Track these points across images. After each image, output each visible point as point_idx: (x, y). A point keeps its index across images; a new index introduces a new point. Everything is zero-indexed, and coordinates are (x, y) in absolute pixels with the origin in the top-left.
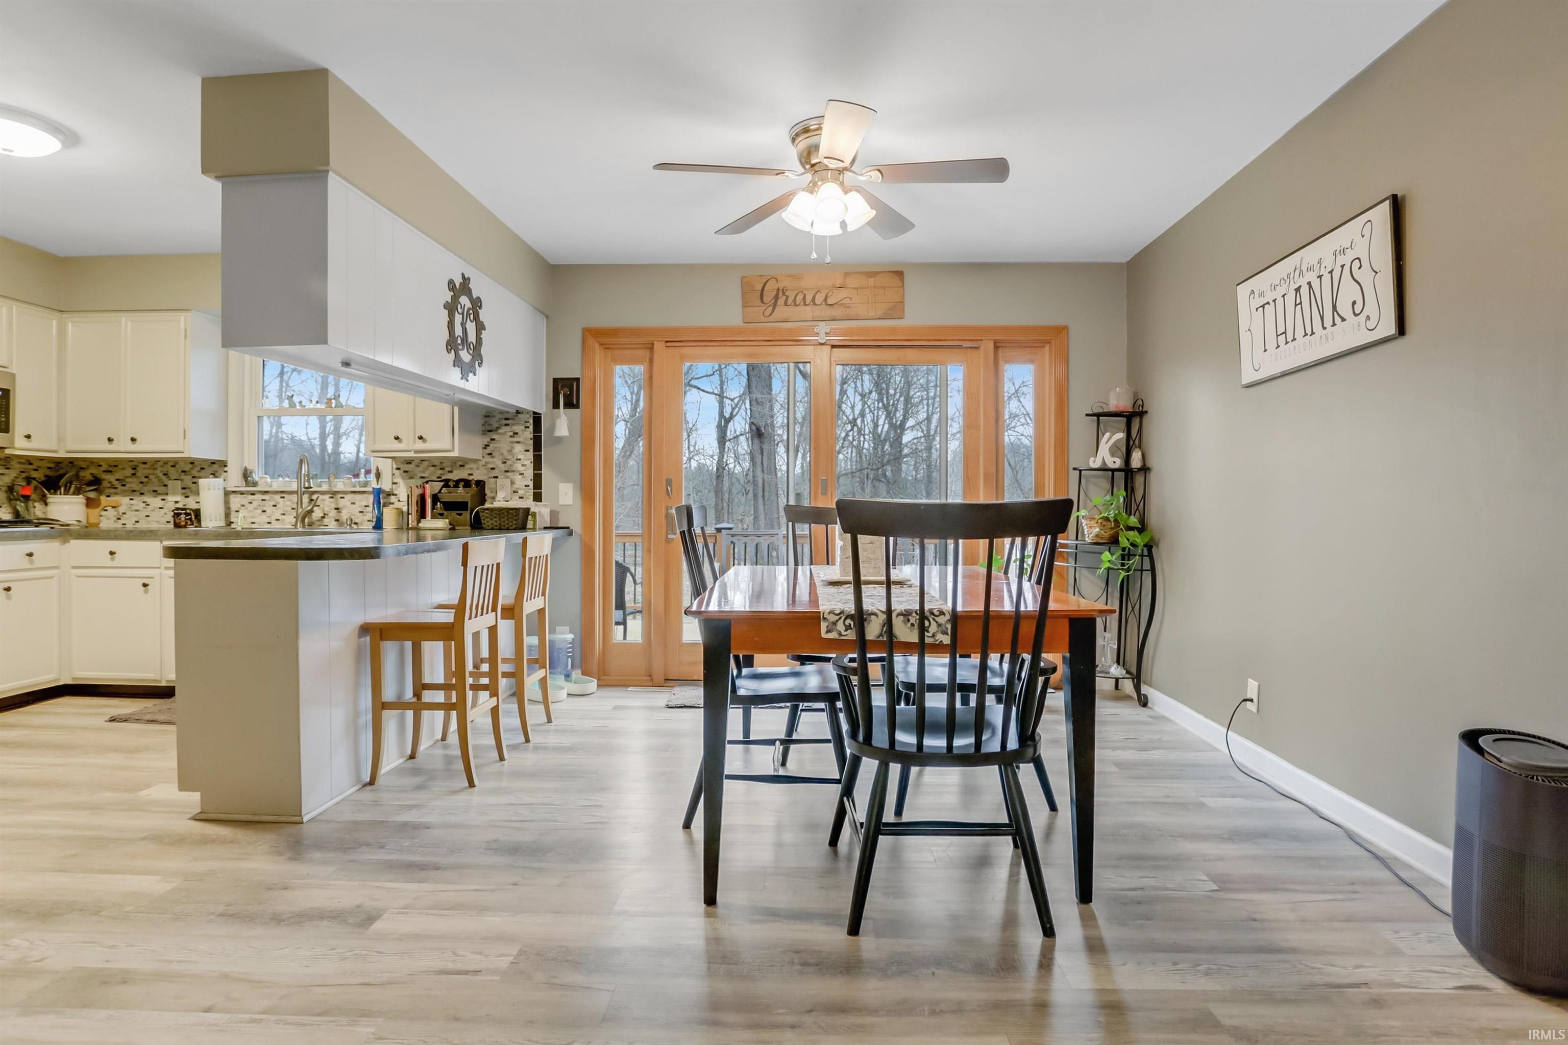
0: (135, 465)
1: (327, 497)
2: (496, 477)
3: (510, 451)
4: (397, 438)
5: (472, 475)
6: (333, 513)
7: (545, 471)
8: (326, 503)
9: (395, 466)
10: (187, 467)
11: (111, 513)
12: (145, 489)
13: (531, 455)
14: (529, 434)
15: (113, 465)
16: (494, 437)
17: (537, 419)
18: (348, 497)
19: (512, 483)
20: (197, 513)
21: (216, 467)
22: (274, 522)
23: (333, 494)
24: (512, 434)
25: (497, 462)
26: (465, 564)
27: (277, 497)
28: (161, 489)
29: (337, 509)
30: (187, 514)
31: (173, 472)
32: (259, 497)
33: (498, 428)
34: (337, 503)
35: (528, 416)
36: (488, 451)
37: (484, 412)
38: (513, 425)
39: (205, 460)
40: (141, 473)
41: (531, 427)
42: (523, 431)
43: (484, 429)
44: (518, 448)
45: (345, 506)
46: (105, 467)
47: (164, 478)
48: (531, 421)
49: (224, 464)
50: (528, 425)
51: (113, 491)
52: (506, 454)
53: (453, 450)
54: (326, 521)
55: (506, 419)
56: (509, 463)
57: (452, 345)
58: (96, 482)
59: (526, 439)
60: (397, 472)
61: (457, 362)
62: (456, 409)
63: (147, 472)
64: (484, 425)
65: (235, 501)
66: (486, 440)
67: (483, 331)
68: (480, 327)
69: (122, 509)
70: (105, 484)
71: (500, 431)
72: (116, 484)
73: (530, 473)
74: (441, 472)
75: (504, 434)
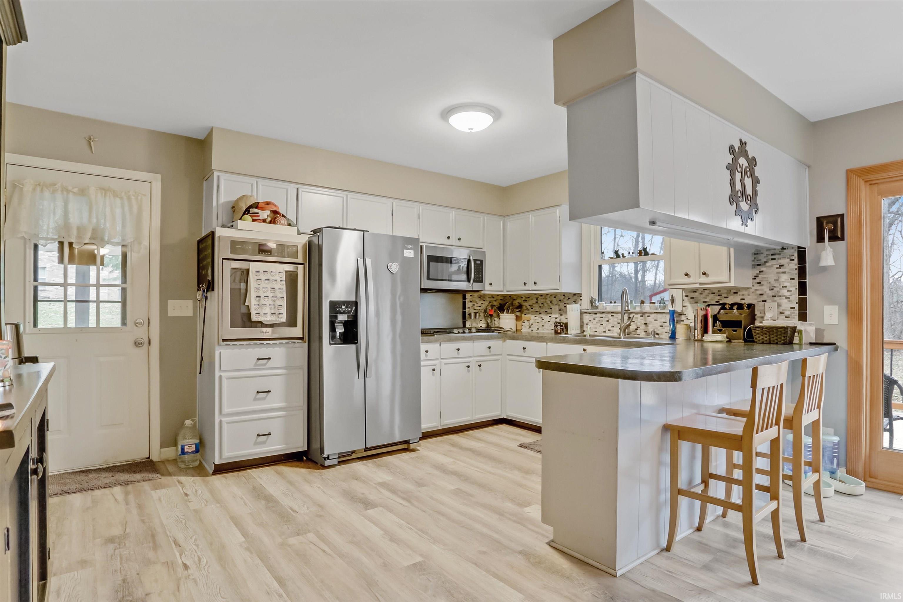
0: (538, 297)
1: (639, 316)
2: (765, 301)
3: (777, 280)
4: (687, 275)
5: (744, 299)
6: (643, 327)
7: (809, 295)
8: (639, 320)
9: (684, 295)
10: (562, 298)
11: (527, 324)
12: (542, 310)
13: (796, 282)
14: (795, 265)
15: (528, 297)
16: (762, 270)
17: (802, 253)
18: (652, 316)
19: (779, 305)
20: (566, 325)
21: (576, 297)
22: (607, 331)
23: (643, 314)
24: (778, 266)
25: (765, 289)
26: (754, 385)
27: (609, 315)
28: (549, 311)
29: (645, 324)
30: (561, 326)
31: (555, 301)
32: (599, 315)
33: (766, 262)
34: (645, 319)
35: (793, 250)
36: (758, 280)
37: (753, 251)
38: (779, 259)
39: (570, 293)
40: (540, 301)
41: (796, 260)
42: (788, 263)
43: (753, 263)
44: (784, 278)
45: (651, 322)
46: (524, 299)
47: (550, 304)
48: (796, 255)
49: (580, 295)
50: (793, 258)
51: (528, 311)
52: (773, 282)
53: (730, 282)
54: (638, 332)
55: (772, 255)
56: (775, 289)
57: (733, 199)
58: (520, 307)
59: (791, 270)
60: (686, 298)
61: (738, 212)
62: (732, 250)
63: (543, 300)
64: (753, 261)
65: (586, 318)
66: (756, 272)
67: (758, 184)
68: (756, 181)
69: (531, 322)
70: (524, 308)
71: (767, 264)
72: (529, 307)
73: (795, 297)
74: (719, 298)
75: (772, 266)
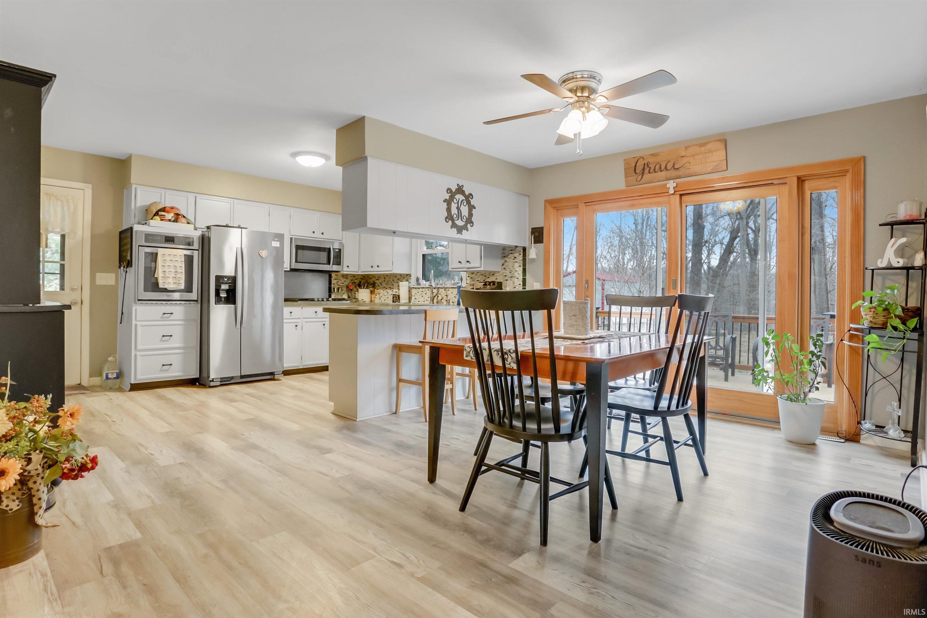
0: (385, 276)
1: (443, 290)
2: (507, 280)
3: (513, 267)
4: (460, 262)
5: (497, 279)
6: (445, 297)
7: (528, 277)
8: (442, 292)
9: (467, 276)
10: (399, 277)
11: (378, 296)
12: (387, 287)
13: (521, 268)
14: (521, 257)
15: (379, 277)
16: (506, 260)
17: (524, 249)
18: (450, 290)
19: (514, 283)
20: (399, 296)
21: (406, 277)
22: (426, 301)
23: (445, 288)
24: (513, 258)
25: (507, 272)
27: (427, 290)
28: (392, 287)
29: (446, 295)
30: (396, 297)
31: (395, 280)
32: (421, 290)
33: (508, 255)
34: (446, 293)
35: (520, 248)
36: (504, 267)
37: (502, 248)
38: (514, 253)
39: (405, 274)
40: (387, 279)
41: (522, 254)
42: (519, 256)
43: (502, 255)
44: (516, 265)
45: (449, 294)
46: (376, 278)
47: (392, 282)
48: (522, 251)
49: (409, 275)
50: (520, 253)
51: (379, 287)
52: (511, 268)
53: (481, 267)
54: (443, 300)
55: (511, 250)
56: (512, 273)
57: (449, 217)
58: (374, 285)
59: (519, 260)
60: (468, 278)
61: (454, 225)
62: (483, 247)
63: (388, 279)
64: (502, 254)
65: (414, 291)
66: (503, 261)
67: (473, 209)
68: (471, 208)
69: (381, 295)
70: (377, 285)
71: (509, 257)
72: (379, 284)
73: (521, 278)
74: (485, 278)
75: (510, 258)
